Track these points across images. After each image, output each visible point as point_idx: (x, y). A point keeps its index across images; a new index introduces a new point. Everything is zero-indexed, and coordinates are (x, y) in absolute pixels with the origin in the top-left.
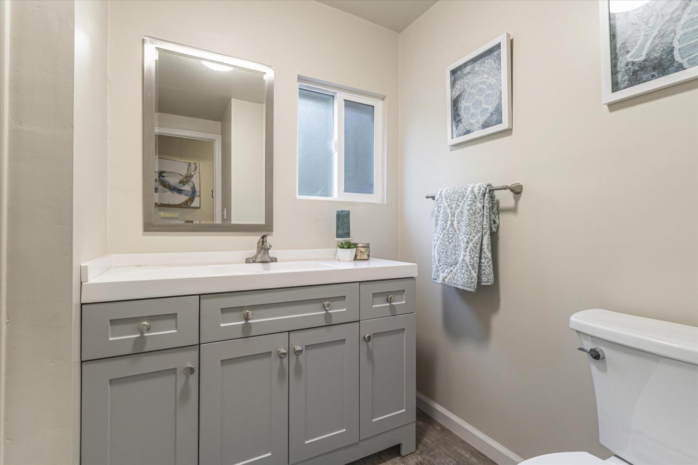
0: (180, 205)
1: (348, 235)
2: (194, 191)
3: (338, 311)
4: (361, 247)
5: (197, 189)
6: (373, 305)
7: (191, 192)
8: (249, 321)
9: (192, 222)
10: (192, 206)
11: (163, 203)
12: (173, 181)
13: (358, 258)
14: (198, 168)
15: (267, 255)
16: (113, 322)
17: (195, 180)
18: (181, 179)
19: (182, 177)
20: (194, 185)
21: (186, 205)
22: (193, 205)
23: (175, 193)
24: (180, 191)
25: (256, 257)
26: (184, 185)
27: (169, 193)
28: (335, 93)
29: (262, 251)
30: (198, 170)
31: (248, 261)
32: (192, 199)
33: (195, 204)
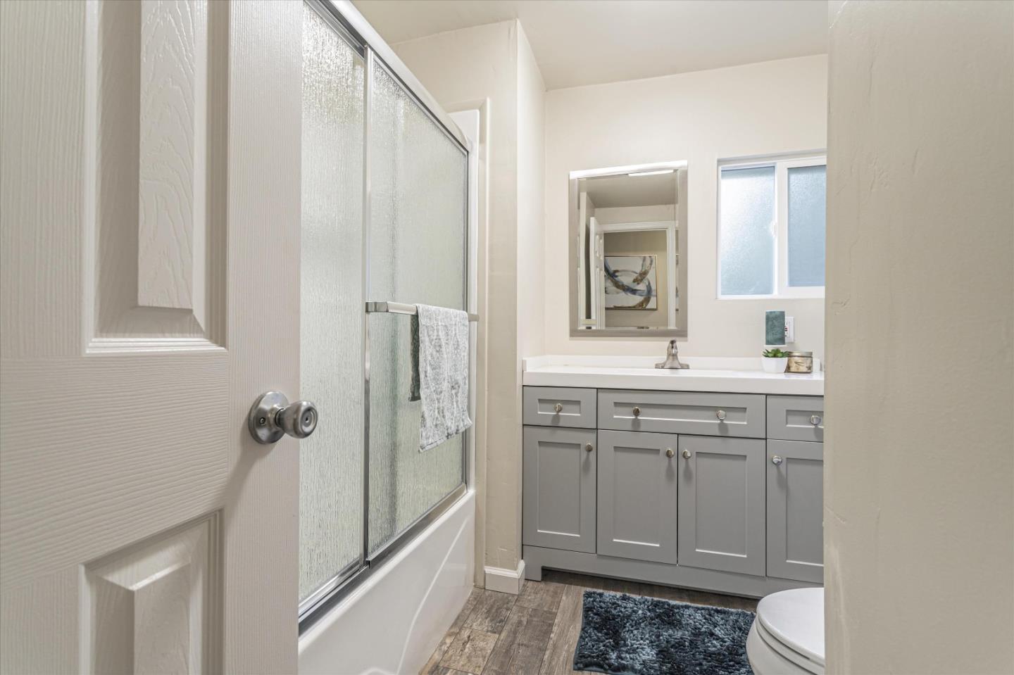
0: (634, 307)
1: (782, 340)
2: (649, 290)
3: (736, 423)
4: (798, 356)
5: (653, 287)
6: (787, 423)
7: (646, 291)
8: (639, 418)
9: (648, 328)
10: (647, 307)
11: (617, 305)
12: (626, 280)
13: (793, 369)
14: (654, 261)
15: (676, 361)
16: (541, 401)
17: (650, 276)
18: (635, 278)
19: (636, 275)
20: (649, 283)
21: (641, 307)
22: (649, 306)
23: (629, 294)
24: (634, 292)
25: (665, 364)
26: (638, 284)
27: (622, 294)
28: (775, 163)
29: (671, 357)
30: (653, 265)
31: (657, 366)
32: (647, 300)
33: (651, 305)
